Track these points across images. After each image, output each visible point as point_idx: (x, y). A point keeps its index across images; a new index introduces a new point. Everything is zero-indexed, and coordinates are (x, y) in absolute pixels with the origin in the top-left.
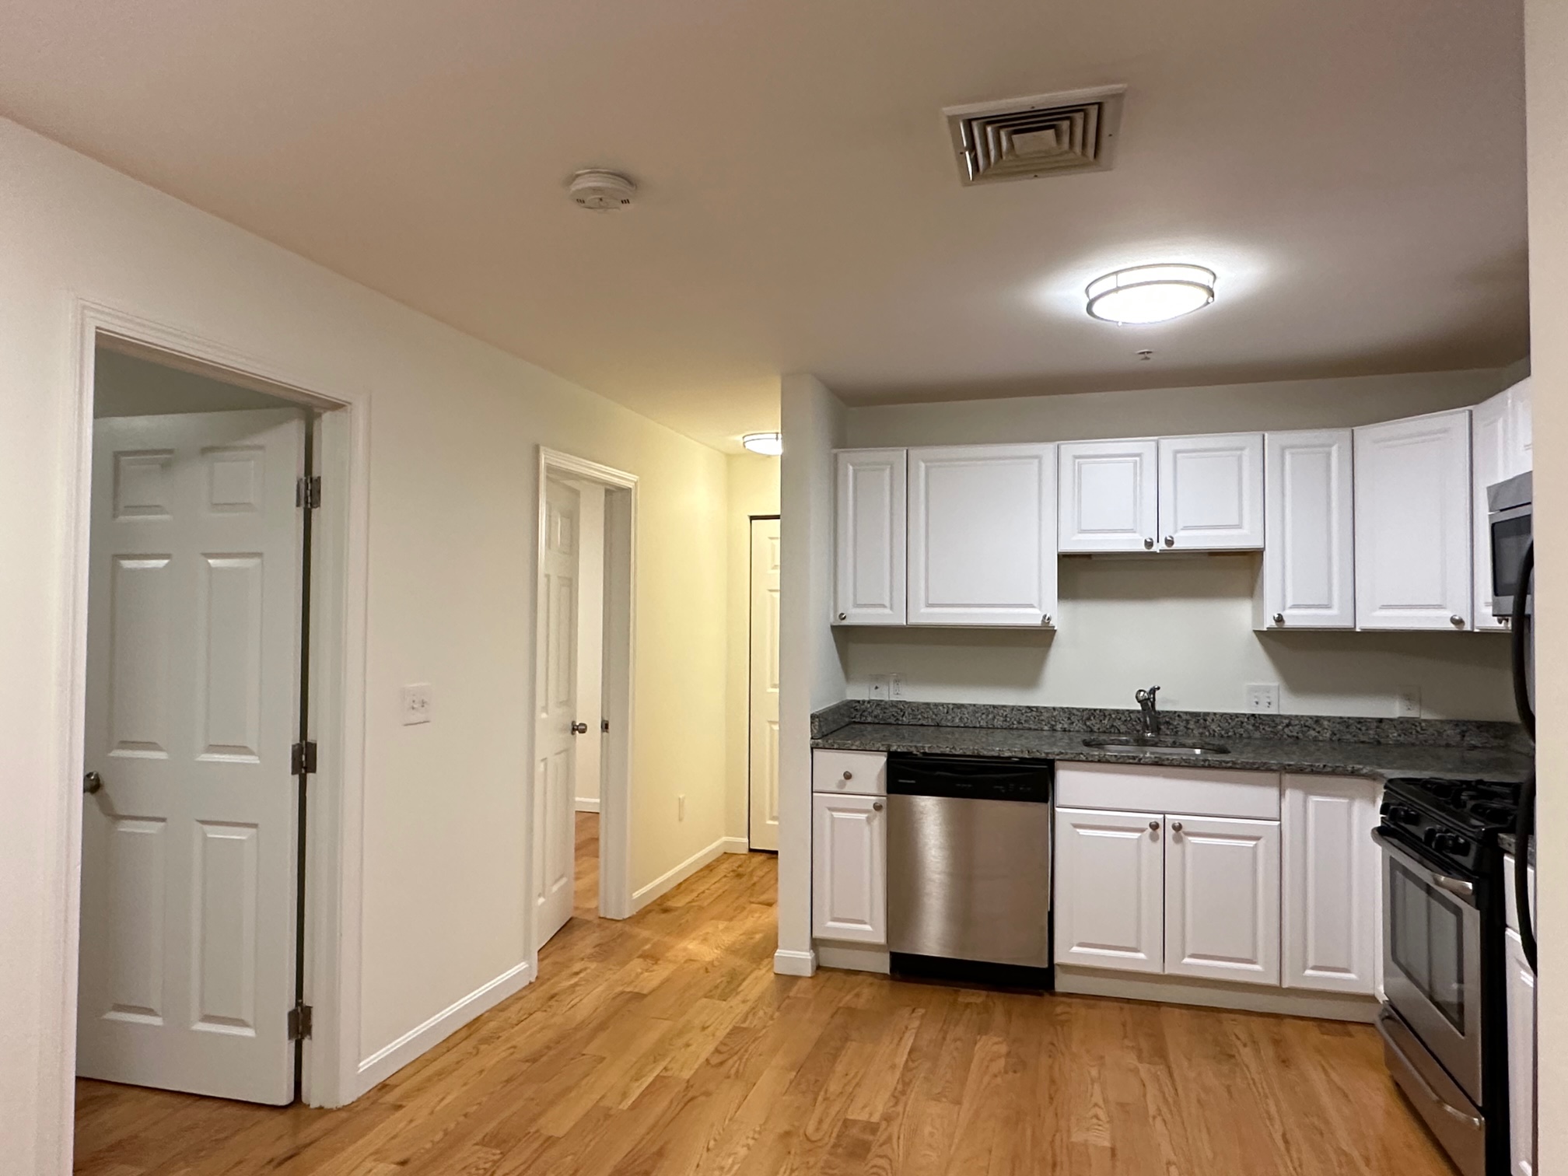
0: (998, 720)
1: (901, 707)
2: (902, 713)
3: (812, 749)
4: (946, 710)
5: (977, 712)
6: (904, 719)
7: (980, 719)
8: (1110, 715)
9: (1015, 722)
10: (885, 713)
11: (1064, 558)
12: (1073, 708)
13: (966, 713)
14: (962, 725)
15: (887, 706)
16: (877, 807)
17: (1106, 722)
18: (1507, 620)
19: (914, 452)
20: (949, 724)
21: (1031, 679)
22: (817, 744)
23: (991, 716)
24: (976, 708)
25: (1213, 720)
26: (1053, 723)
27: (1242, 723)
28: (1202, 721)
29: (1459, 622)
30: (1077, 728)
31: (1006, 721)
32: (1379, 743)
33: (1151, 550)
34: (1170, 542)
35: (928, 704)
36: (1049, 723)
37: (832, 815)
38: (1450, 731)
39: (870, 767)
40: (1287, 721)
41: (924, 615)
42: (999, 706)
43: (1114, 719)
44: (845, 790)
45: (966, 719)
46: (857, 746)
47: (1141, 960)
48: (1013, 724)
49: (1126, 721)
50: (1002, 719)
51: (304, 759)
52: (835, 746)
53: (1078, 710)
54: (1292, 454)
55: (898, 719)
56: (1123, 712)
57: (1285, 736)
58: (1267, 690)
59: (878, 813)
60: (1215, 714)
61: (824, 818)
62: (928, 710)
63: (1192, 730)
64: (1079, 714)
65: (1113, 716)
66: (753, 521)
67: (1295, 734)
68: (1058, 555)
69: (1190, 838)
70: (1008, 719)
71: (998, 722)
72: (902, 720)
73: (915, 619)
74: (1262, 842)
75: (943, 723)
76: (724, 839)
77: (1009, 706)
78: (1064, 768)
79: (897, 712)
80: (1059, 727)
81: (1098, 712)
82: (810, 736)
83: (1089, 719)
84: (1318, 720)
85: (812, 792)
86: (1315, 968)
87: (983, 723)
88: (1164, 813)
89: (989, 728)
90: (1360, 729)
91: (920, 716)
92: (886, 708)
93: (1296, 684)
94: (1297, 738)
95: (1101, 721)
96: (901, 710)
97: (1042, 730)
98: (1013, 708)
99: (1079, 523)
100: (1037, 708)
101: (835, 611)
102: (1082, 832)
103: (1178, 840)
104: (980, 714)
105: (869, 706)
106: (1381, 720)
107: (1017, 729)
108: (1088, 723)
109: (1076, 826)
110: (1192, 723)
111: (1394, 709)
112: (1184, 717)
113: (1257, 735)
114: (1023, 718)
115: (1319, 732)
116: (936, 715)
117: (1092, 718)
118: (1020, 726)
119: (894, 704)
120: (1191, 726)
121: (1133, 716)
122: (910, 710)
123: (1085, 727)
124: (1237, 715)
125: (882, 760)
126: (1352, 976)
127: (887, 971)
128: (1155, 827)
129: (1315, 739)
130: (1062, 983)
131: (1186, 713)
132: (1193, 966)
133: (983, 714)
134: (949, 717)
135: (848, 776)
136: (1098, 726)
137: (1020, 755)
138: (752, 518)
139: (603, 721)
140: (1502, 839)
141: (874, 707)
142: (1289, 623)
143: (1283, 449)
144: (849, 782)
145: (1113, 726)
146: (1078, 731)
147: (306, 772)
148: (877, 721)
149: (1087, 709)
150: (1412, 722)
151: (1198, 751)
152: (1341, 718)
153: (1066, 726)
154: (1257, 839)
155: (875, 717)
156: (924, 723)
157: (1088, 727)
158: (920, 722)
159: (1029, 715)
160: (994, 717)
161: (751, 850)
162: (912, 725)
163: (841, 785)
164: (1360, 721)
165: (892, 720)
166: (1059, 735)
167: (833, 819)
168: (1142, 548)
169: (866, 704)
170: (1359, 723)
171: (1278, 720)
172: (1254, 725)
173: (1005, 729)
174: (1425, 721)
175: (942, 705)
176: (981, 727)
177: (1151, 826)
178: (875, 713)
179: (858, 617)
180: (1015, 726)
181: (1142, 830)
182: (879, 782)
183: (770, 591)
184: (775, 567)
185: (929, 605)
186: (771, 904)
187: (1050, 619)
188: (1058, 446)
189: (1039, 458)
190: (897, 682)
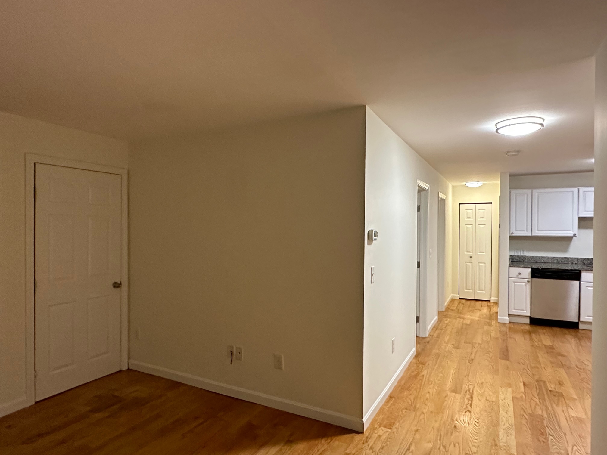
1: (525, 257)
3: (509, 267)
6: (526, 260)
7: (549, 261)
9: (560, 262)
10: (520, 259)
11: (580, 218)
13: (545, 259)
16: (528, 282)
19: (534, 190)
20: (540, 262)
21: (565, 250)
22: (511, 266)
23: (553, 260)
24: (548, 258)
30: (580, 263)
31: (558, 261)
35: (533, 256)
36: (571, 262)
39: (527, 272)
41: (537, 233)
42: (556, 257)
44: (519, 277)
46: (522, 266)
52: (516, 266)
53: (580, 258)
55: (524, 260)
59: (528, 283)
61: (512, 285)
62: (533, 258)
64: (580, 259)
66: (460, 205)
68: (578, 218)
71: (555, 261)
73: (534, 234)
76: (451, 295)
78: (583, 272)
80: (574, 263)
82: (509, 264)
85: (509, 278)
87: (551, 262)
92: (520, 257)
97: (569, 264)
98: (560, 258)
99: (585, 209)
100: (567, 258)
101: (510, 232)
102: (589, 288)
108: (583, 262)
109: (587, 287)
114: (563, 260)
116: (536, 260)
117: (585, 260)
118: (562, 262)
119: (522, 257)
122: (528, 258)
125: (530, 270)
127: (529, 322)
130: (581, 326)
133: (550, 259)
134: (540, 260)
135: (520, 274)
137: (571, 269)
138: (460, 204)
141: (516, 257)
144: (520, 275)
147: (418, 267)
149: (583, 258)
153: (576, 262)
155: (517, 260)
156: (532, 261)
158: (530, 261)
159: (565, 260)
161: (460, 298)
163: (517, 276)
165: (522, 261)
167: (515, 284)
169: (514, 256)
175: (538, 257)
176: (550, 263)
179: (516, 234)
182: (529, 275)
183: (466, 225)
184: (468, 218)
185: (538, 230)
186: (480, 310)
187: (576, 234)
188: (579, 189)
189: (573, 192)
190: (523, 251)
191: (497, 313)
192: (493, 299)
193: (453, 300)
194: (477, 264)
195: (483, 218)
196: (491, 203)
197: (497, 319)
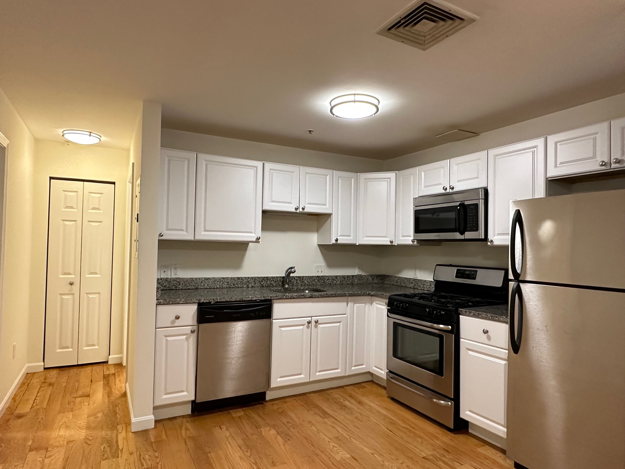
0: (225, 284)
1: (178, 281)
2: (179, 284)
3: (157, 305)
4: (201, 281)
5: (216, 281)
6: (180, 286)
7: (216, 284)
8: (270, 279)
9: (232, 285)
10: (170, 284)
11: (264, 212)
12: (256, 277)
13: (210, 282)
14: (208, 288)
15: (171, 281)
16: (192, 332)
17: (268, 282)
18: (414, 241)
19: (200, 155)
20: (202, 288)
21: (238, 265)
22: (160, 303)
23: (221, 283)
25: (305, 279)
26: (248, 284)
27: (314, 279)
28: (302, 280)
29: (391, 242)
30: (257, 286)
31: (228, 284)
32: (353, 284)
33: (297, 211)
34: (303, 209)
35: (192, 279)
36: (246, 284)
37: (167, 339)
38: (370, 279)
39: (190, 311)
40: (327, 278)
41: (203, 235)
42: (225, 278)
43: (272, 281)
44: (175, 325)
45: (210, 285)
46: (183, 301)
47: (302, 378)
48: (231, 286)
49: (276, 281)
50: (226, 283)
52: (170, 303)
53: (258, 277)
54: (341, 179)
55: (177, 287)
56: (275, 277)
57: (327, 283)
58: (321, 267)
59: (192, 335)
60: (306, 277)
61: (162, 342)
62: (192, 281)
63: (299, 283)
64: (258, 279)
65: (271, 279)
66: (51, 180)
67: (330, 283)
68: (262, 211)
69: (320, 325)
70: (229, 284)
71: (224, 286)
72: (179, 287)
73: (198, 238)
74: (341, 323)
75: (199, 287)
76: (27, 365)
77: (230, 278)
78: (274, 303)
79: (176, 283)
80: (250, 286)
81: (265, 278)
82: (156, 299)
83: (262, 281)
84: (336, 277)
85: (156, 328)
86: (355, 366)
87: (218, 286)
88: (311, 317)
89: (221, 288)
90: (348, 279)
91: (188, 285)
92: (171, 282)
93: (330, 264)
94: (330, 284)
95: (266, 282)
96: (179, 282)
97: (243, 287)
98: (231, 278)
99: (271, 198)
100: (241, 278)
102: (283, 329)
103: (316, 327)
104: (217, 282)
105: (161, 281)
106: (353, 276)
107: (233, 287)
109: (280, 327)
110: (298, 280)
111: (355, 272)
112: (296, 278)
113: (319, 284)
114: (236, 282)
115: (336, 281)
116: (196, 284)
117: (263, 281)
118: (234, 286)
119: (174, 280)
120: (298, 282)
121: (278, 279)
122: (183, 282)
123: (260, 285)
124: (313, 277)
126: (364, 366)
127: (190, 413)
128: (309, 323)
129: (336, 284)
130: (269, 396)
131: (297, 277)
132: (320, 375)
133: (218, 282)
134: (202, 284)
135: (177, 318)
136: (265, 284)
137: (260, 299)
138: (51, 178)
140: (461, 311)
141: (164, 281)
142: (339, 242)
143: (339, 177)
144: (177, 321)
145: (271, 284)
146: (258, 287)
148: (165, 289)
149: (261, 277)
150: (361, 276)
151: (307, 291)
152: (343, 276)
153: (253, 285)
154: (340, 322)
155: (165, 286)
156: (190, 288)
157: (262, 285)
159: (238, 281)
160: (223, 283)
161: (45, 369)
162: (184, 289)
163: (173, 322)
164: (348, 276)
165: (174, 288)
166: (250, 289)
167: (167, 341)
168: (294, 210)
169: (160, 280)
170: (348, 277)
171: (325, 278)
172: (318, 280)
173: (228, 288)
174: (364, 275)
175: (199, 279)
176: (217, 288)
177: (308, 322)
178: (165, 284)
179: (169, 235)
180: (232, 286)
181: (303, 325)
182: (193, 319)
183: (63, 220)
184: (67, 207)
185: (206, 231)
186: (88, 396)
187: (260, 238)
188: (264, 163)
189: (256, 167)
190: (175, 268)
191: (125, 395)
192: (113, 358)
193: (29, 376)
194: (84, 296)
195: (98, 209)
196: (114, 183)
197: (128, 423)
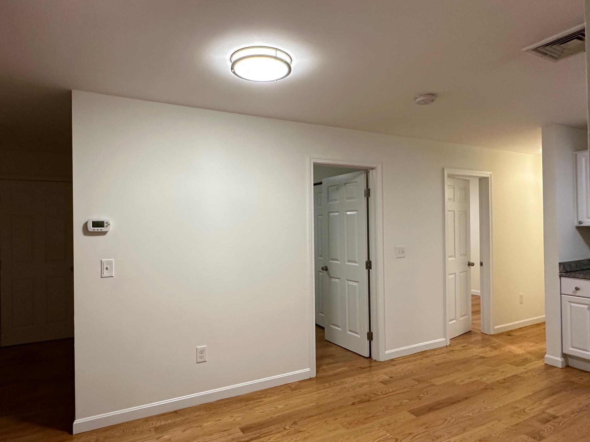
3: (560, 277)
22: (562, 275)
37: (570, 305)
44: (576, 295)
46: (581, 277)
51: (369, 265)
52: (571, 277)
61: (567, 306)
82: (559, 271)
85: (561, 294)
101: (578, 219)
135: (577, 289)
139: (480, 262)
144: (578, 291)
147: (370, 269)
163: (574, 292)
167: (571, 306)
179: (587, 223)
